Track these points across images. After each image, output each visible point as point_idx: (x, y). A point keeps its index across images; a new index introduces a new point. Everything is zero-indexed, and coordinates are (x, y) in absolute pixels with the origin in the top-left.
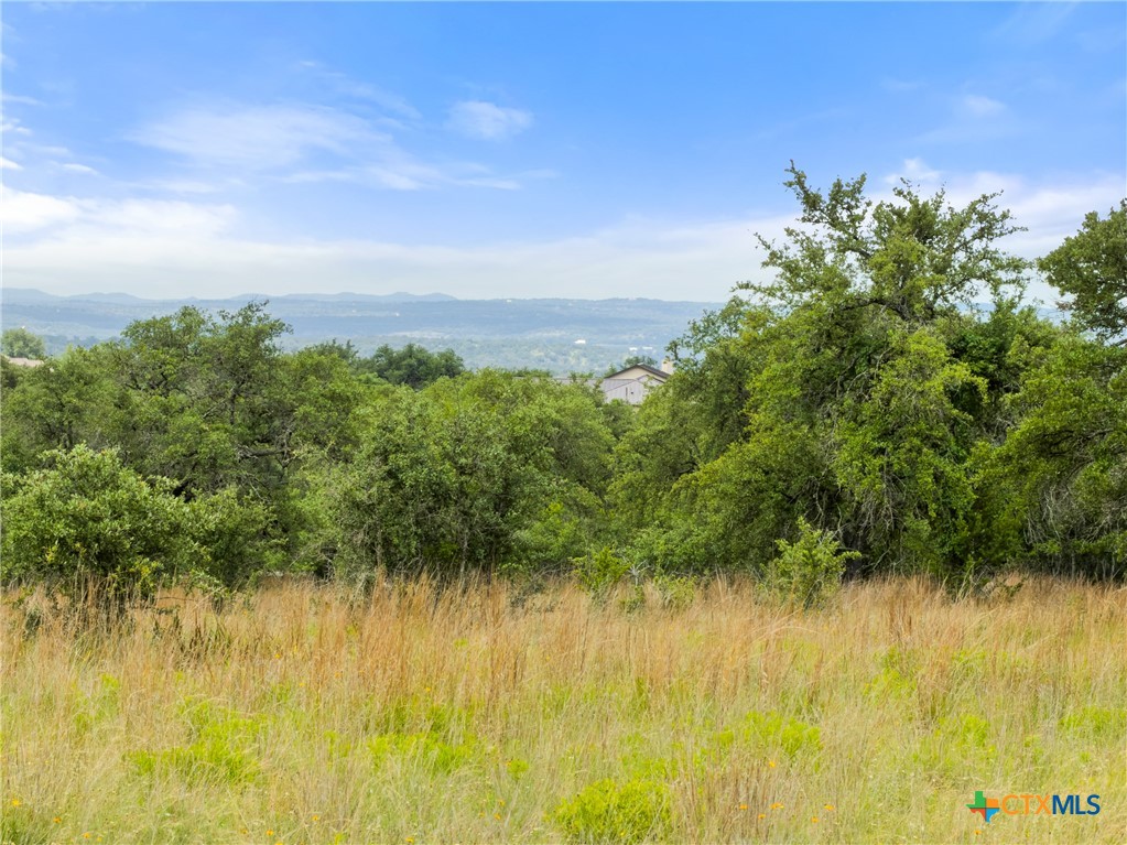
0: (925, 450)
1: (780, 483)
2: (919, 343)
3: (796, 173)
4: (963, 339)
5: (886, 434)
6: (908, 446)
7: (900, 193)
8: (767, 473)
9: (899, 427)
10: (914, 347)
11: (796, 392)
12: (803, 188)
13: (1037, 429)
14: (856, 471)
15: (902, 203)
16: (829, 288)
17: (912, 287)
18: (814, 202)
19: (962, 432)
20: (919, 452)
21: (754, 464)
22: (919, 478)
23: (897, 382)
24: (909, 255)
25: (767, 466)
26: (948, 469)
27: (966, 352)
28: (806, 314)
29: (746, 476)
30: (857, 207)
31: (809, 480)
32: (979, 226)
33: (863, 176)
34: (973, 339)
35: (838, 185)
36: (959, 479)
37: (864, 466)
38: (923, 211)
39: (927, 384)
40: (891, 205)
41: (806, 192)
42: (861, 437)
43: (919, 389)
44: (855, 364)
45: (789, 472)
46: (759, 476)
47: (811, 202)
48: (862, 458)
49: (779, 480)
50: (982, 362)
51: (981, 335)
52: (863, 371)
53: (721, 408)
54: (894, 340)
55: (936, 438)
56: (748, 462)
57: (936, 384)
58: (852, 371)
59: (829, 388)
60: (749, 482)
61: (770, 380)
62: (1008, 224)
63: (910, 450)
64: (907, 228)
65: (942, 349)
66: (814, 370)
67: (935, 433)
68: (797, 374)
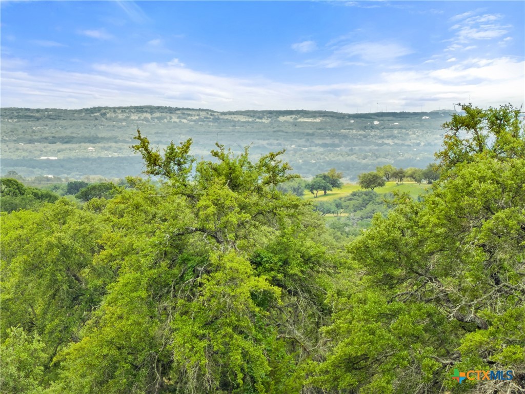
0: (235, 336)
1: (130, 356)
2: (232, 261)
3: (141, 140)
4: (259, 256)
5: (207, 325)
6: (223, 333)
7: (216, 154)
8: (119, 349)
9: (217, 319)
10: (228, 265)
11: (144, 294)
12: (146, 150)
13: (345, 355)
14: (187, 350)
15: (217, 162)
16: (165, 220)
17: (227, 222)
18: (155, 160)
19: (258, 322)
20: (231, 337)
21: (111, 343)
22: (232, 356)
23: (216, 289)
24: (225, 200)
25: (120, 344)
26: (251, 349)
27: (261, 264)
28: (151, 240)
29: (105, 351)
30: (185, 163)
31: (150, 354)
32: (267, 175)
33: (189, 141)
34: (266, 255)
35: (172, 149)
36: (259, 357)
37: (193, 347)
38: (233, 168)
39: (238, 290)
40: (211, 164)
41: (149, 153)
42: (191, 326)
43: (233, 294)
44: (184, 273)
45: (135, 348)
46: (114, 352)
47: (152, 160)
48: (191, 341)
49: (128, 354)
50: (273, 272)
51: (272, 253)
52: (190, 279)
53: (54, 284)
54: (214, 258)
55: (242, 327)
56: (107, 341)
57: (244, 289)
58: (182, 278)
59: (166, 290)
60: (107, 355)
61: (125, 285)
62: (288, 173)
63: (225, 336)
64: (223, 179)
65: (247, 266)
66: (156, 278)
67: (242, 324)
68: (144, 282)
